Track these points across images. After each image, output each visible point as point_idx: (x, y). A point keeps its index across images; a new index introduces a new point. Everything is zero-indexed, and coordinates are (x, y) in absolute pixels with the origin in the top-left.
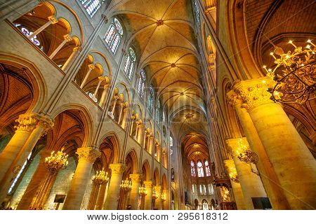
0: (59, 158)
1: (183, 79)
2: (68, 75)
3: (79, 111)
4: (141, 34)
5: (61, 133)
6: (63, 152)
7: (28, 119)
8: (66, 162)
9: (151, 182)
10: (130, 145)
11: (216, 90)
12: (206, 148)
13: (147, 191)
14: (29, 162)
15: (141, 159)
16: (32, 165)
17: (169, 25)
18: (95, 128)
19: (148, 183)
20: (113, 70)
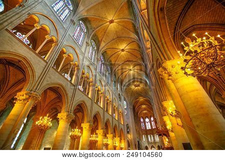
0: (45, 122)
1: (130, 60)
2: (49, 63)
3: (58, 87)
4: (99, 30)
5: (46, 103)
6: (48, 117)
7: (23, 96)
8: (50, 124)
9: (112, 135)
10: (96, 109)
11: (153, 66)
12: (150, 108)
13: (110, 142)
14: (25, 125)
15: (104, 118)
16: (27, 127)
17: (118, 23)
18: (70, 99)
19: (110, 136)
20: (81, 57)
